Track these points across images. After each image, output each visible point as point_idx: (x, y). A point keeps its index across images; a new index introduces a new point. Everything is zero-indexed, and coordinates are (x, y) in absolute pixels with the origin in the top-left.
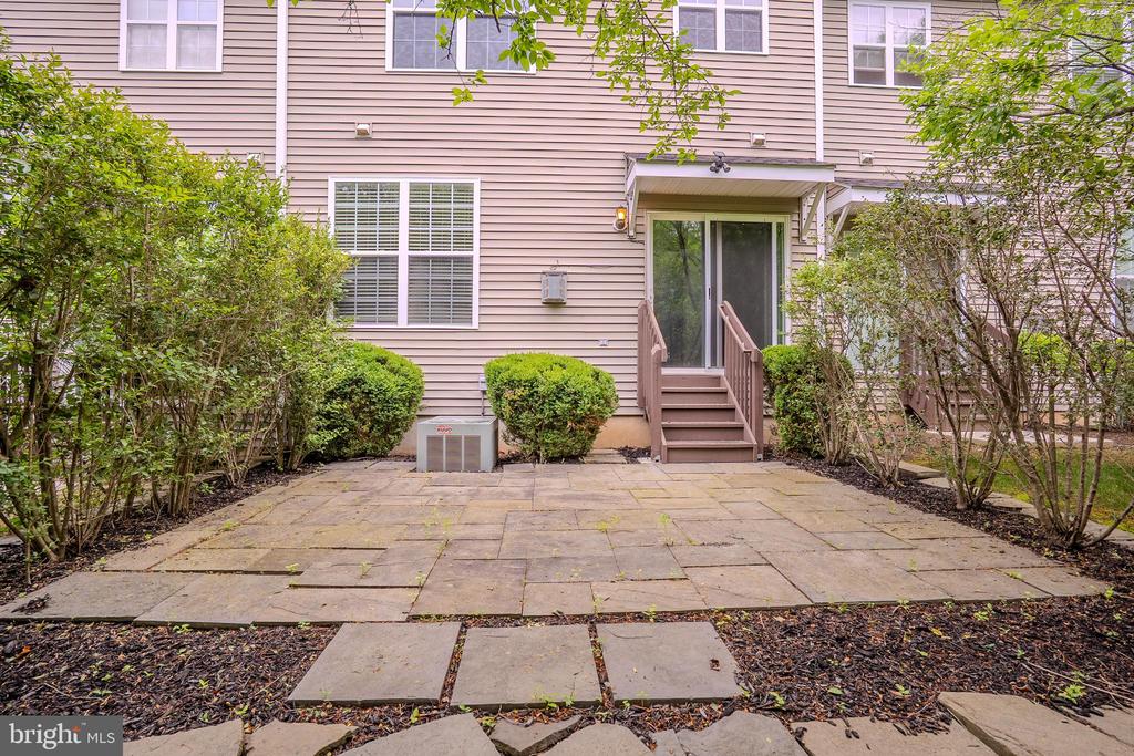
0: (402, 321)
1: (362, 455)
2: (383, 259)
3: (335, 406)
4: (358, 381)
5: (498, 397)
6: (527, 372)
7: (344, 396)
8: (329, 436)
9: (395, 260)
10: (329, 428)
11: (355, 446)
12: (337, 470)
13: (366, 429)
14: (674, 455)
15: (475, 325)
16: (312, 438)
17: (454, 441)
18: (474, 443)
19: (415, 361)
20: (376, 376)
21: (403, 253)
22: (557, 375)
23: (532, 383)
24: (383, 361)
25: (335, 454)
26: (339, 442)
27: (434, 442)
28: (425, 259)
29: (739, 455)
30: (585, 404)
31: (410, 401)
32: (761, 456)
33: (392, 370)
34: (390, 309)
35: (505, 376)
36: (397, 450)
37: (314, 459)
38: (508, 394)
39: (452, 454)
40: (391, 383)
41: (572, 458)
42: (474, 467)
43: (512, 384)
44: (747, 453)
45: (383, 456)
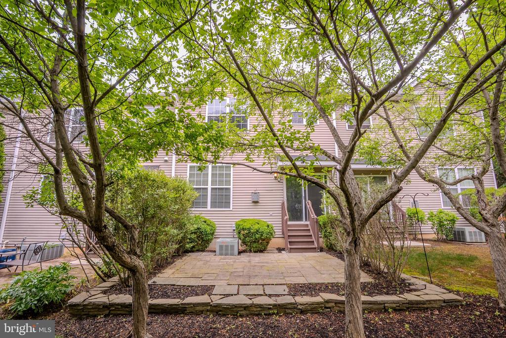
0: (209, 208)
1: (198, 251)
2: (203, 189)
3: (193, 236)
4: (198, 229)
5: (239, 233)
6: (247, 225)
7: (195, 233)
8: (191, 245)
9: (207, 189)
10: (191, 242)
11: (197, 248)
12: (193, 255)
13: (200, 242)
14: (291, 250)
15: (231, 209)
16: (187, 246)
17: (227, 246)
18: (232, 247)
19: (214, 220)
20: (203, 226)
21: (209, 187)
22: (256, 227)
23: (249, 229)
24: (205, 222)
25: (192, 250)
26: (193, 247)
27: (221, 247)
28: (216, 189)
29: (312, 250)
30: (265, 235)
31: (212, 234)
32: (319, 251)
33: (208, 225)
34: (205, 204)
35: (241, 227)
36: (207, 249)
37: (187, 252)
38: (242, 232)
39: (225, 250)
40: (208, 229)
41: (261, 251)
42: (233, 255)
43: (243, 229)
44: (314, 250)
45: (203, 251)
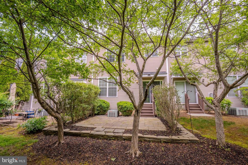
0: (107, 96)
1: (101, 114)
2: (105, 88)
3: (98, 108)
4: (101, 105)
5: (118, 107)
6: (121, 104)
7: (100, 107)
8: (97, 112)
9: (107, 88)
10: (97, 111)
11: (101, 113)
12: (98, 116)
13: (102, 111)
14: (142, 116)
15: (117, 97)
16: (95, 112)
17: (112, 113)
18: (114, 113)
19: (109, 102)
21: (108, 87)
22: (125, 105)
23: (122, 106)
24: (104, 102)
25: (98, 114)
26: (99, 113)
27: (110, 113)
28: (110, 88)
29: (151, 116)
30: (129, 109)
31: (108, 108)
32: (155, 117)
33: (105, 104)
34: (106, 95)
35: (119, 105)
36: (106, 114)
37: (95, 115)
38: (119, 107)
39: (112, 115)
40: (105, 105)
41: (128, 116)
42: (114, 117)
43: (120, 106)
44: (153, 116)
45: (104, 115)
